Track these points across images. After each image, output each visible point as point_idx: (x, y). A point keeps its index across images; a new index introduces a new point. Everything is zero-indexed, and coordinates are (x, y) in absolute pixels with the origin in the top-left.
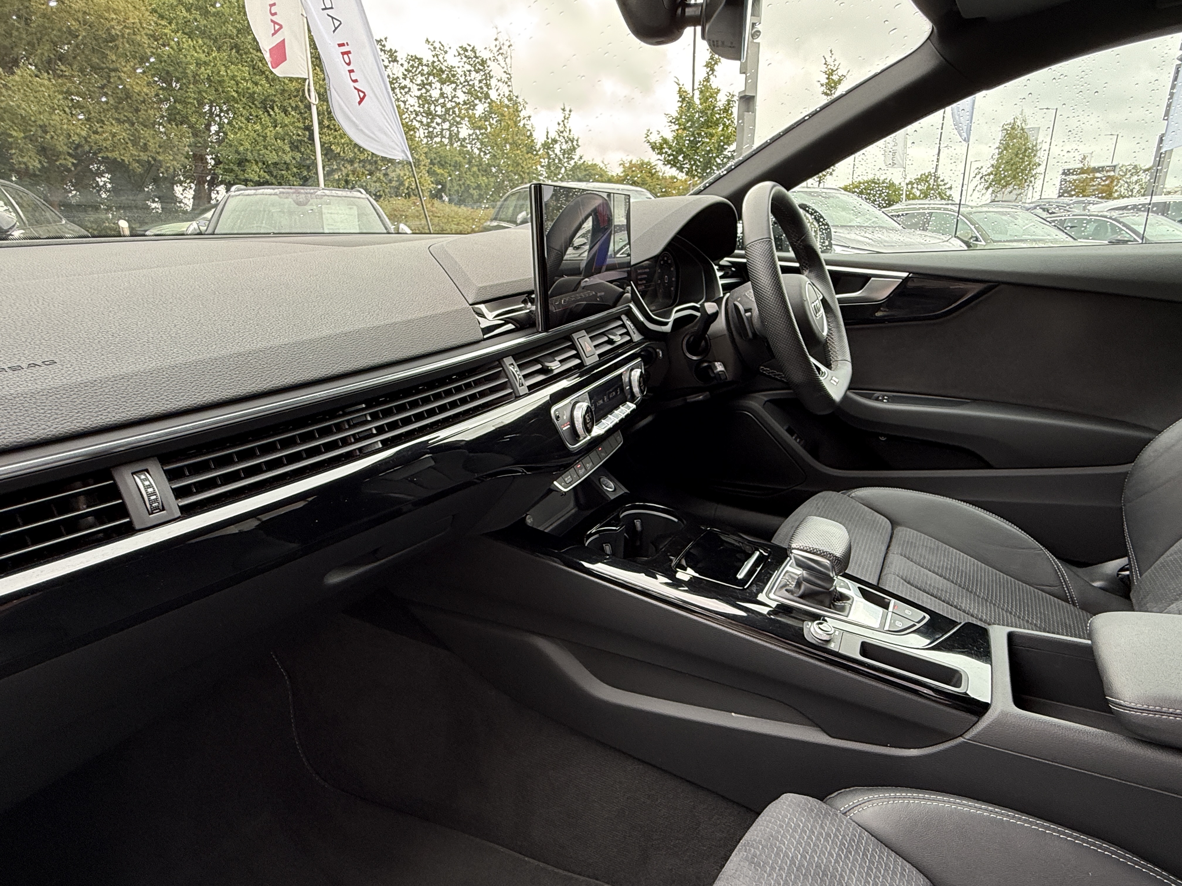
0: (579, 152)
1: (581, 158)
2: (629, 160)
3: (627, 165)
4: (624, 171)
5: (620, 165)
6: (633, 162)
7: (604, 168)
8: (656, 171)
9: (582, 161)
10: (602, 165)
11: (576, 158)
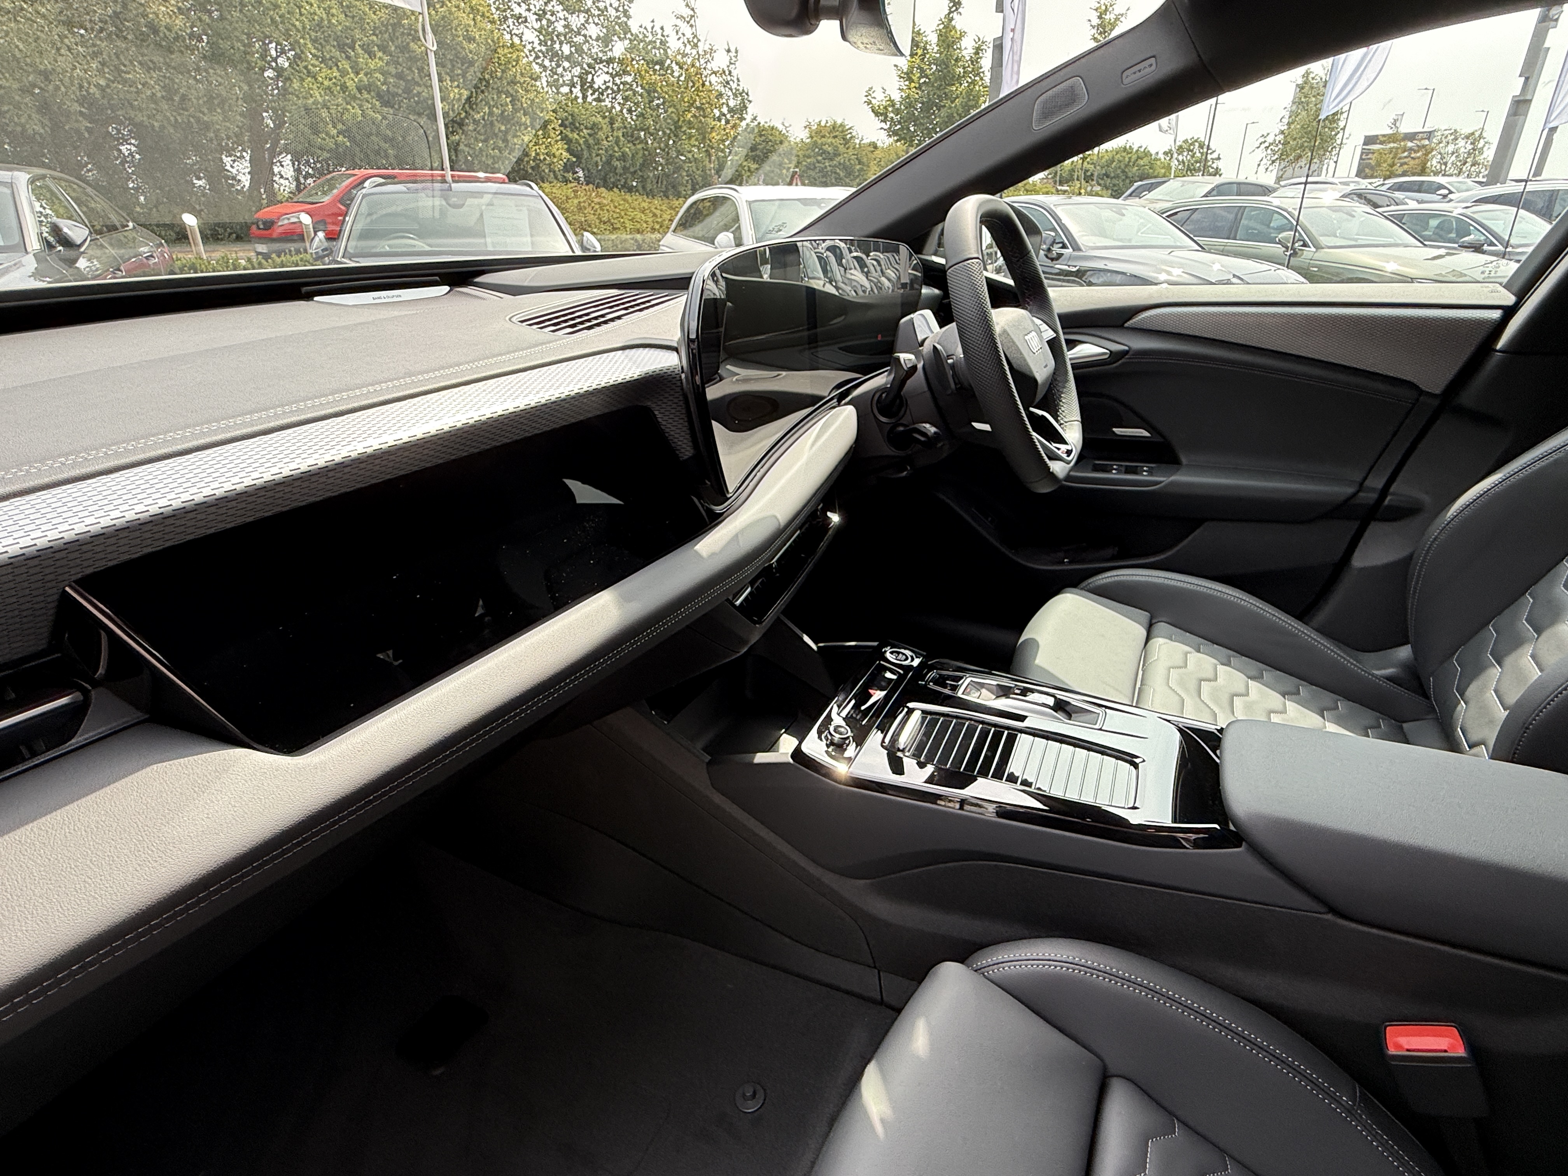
0: (751, 109)
1: (755, 119)
2: (817, 121)
3: (814, 128)
4: (811, 137)
5: (805, 127)
6: (823, 124)
7: (784, 131)
8: (851, 137)
9: (756, 123)
10: (781, 127)
11: (748, 117)
